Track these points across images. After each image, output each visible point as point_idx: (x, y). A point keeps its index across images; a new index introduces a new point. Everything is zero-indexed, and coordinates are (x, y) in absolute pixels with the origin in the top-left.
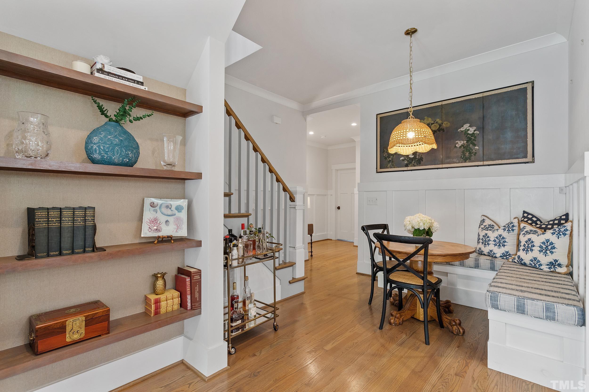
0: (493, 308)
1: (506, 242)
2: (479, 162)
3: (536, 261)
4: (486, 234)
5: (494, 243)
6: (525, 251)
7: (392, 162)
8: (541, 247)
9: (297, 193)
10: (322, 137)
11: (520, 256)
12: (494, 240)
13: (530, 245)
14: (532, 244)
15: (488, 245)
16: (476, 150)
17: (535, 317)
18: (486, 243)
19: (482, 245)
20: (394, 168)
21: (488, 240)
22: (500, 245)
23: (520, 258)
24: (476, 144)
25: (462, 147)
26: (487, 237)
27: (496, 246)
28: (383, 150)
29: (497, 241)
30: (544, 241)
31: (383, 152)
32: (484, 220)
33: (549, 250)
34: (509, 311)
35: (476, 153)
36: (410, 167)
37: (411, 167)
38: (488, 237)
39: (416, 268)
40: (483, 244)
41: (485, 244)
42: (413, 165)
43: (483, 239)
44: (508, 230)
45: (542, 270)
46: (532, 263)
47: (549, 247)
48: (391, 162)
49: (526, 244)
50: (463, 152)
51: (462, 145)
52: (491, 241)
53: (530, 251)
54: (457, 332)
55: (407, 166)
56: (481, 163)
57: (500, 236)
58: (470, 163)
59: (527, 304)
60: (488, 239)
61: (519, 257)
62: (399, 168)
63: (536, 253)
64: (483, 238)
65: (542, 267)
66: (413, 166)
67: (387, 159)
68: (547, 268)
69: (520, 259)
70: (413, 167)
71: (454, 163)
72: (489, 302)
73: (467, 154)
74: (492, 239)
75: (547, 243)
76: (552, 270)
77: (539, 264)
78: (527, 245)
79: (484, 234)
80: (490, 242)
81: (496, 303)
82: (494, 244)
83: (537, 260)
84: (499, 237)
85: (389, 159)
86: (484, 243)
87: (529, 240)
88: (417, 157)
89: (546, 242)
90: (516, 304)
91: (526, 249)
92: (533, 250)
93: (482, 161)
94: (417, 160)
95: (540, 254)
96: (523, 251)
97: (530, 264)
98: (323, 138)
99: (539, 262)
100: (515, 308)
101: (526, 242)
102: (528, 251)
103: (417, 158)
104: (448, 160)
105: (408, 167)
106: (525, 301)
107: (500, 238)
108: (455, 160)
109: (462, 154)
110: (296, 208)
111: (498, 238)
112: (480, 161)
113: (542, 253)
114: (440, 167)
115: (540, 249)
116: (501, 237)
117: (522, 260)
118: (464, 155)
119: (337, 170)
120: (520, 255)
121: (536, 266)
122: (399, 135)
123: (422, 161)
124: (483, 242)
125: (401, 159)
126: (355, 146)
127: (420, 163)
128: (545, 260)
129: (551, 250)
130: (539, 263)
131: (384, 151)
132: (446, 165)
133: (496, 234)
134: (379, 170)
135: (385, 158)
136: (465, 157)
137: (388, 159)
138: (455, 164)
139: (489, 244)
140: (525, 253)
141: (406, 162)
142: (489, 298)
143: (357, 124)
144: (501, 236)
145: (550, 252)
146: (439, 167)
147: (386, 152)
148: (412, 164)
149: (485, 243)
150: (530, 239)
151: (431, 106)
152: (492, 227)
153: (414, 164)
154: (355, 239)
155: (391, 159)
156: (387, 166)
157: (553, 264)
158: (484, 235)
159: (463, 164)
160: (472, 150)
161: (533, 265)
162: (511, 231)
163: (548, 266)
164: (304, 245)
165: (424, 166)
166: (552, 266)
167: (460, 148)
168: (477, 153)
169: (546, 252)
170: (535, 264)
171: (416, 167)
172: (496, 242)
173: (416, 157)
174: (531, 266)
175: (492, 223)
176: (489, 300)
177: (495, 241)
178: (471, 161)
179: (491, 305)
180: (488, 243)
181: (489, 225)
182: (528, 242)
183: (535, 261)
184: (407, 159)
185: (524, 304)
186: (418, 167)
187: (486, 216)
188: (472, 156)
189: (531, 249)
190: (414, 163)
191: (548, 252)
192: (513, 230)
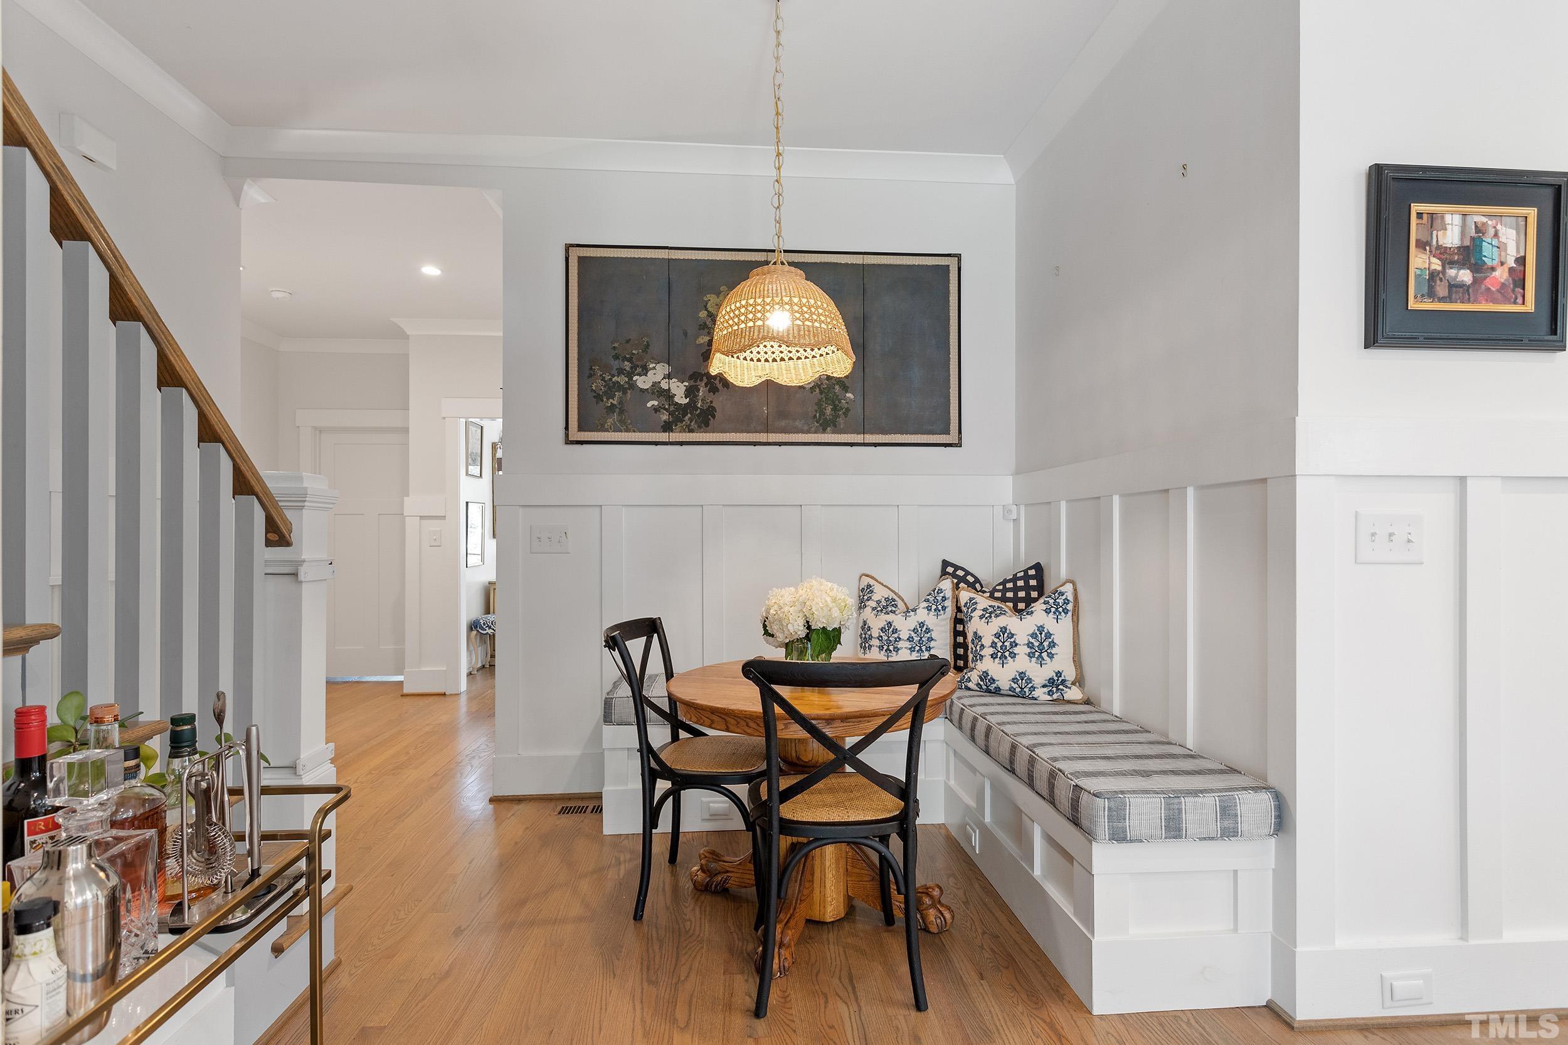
0: (1114, 841)
1: (933, 639)
2: (855, 435)
3: (1024, 681)
4: (889, 622)
5: (908, 644)
6: (998, 659)
7: (622, 412)
8: (1030, 645)
9: (306, 504)
10: (276, 295)
11: (987, 674)
12: (910, 637)
13: (1007, 644)
14: (1012, 640)
15: (896, 651)
16: (847, 403)
17: (1201, 839)
18: (891, 648)
19: (880, 653)
20: (627, 430)
21: (896, 639)
22: (921, 649)
23: (989, 677)
24: (848, 387)
25: (817, 390)
26: (891, 630)
27: (913, 653)
28: (591, 369)
29: (916, 639)
30: (1035, 630)
31: (590, 376)
32: (869, 586)
33: (1046, 651)
34: (1150, 839)
35: (848, 410)
36: (677, 434)
37: (680, 432)
38: (895, 631)
39: (811, 756)
40: (882, 650)
41: (888, 650)
42: (688, 426)
43: (881, 637)
44: (935, 610)
45: (1036, 699)
46: (1015, 686)
47: (1046, 644)
48: (617, 410)
49: (996, 640)
50: (819, 404)
51: (817, 384)
52: (903, 640)
53: (1009, 658)
54: (940, 925)
55: (667, 428)
56: (859, 438)
57: (922, 624)
58: (836, 435)
59: (1185, 810)
60: (896, 635)
61: (985, 675)
62: (643, 434)
63: (1022, 662)
64: (882, 634)
65: (1036, 694)
66: (687, 430)
67: (605, 399)
68: (1045, 693)
69: (987, 681)
70: (688, 434)
71: (798, 432)
72: (1104, 825)
73: (829, 410)
74: (904, 635)
75: (1041, 634)
76: (1055, 696)
77: (1030, 688)
78: (999, 644)
79: (882, 624)
80: (900, 644)
81: (1120, 825)
82: (910, 649)
83: (1026, 678)
84: (919, 629)
85: (611, 400)
86: (885, 647)
87: (1004, 630)
88: (699, 406)
89: (1038, 633)
90: (1163, 815)
91: (999, 654)
92: (1015, 654)
93: (860, 433)
94: (697, 413)
95: (1030, 662)
96: (994, 658)
97: (1011, 689)
98: (278, 298)
99: (1031, 683)
100: (1161, 826)
101: (997, 636)
102: (1006, 658)
103: (698, 408)
104: (783, 423)
105: (671, 434)
106: (1181, 803)
107: (921, 630)
108: (798, 424)
109: (816, 408)
110: (302, 577)
111: (918, 631)
112: (858, 433)
113: (1034, 660)
114: (761, 441)
115: (1029, 650)
116: (924, 629)
117: (993, 681)
118: (822, 413)
119: (320, 431)
120: (988, 670)
121: (1025, 692)
122: (751, 312)
123: (714, 417)
124: (882, 646)
125: (649, 405)
126: (408, 354)
127: (707, 425)
128: (1040, 674)
129: (1049, 651)
130: (1030, 685)
131: (592, 372)
132: (778, 435)
133: (913, 621)
134: (575, 435)
135: (594, 397)
136: (822, 417)
137: (608, 399)
138: (800, 435)
139: (898, 649)
140: (999, 663)
141: (665, 417)
142: (1104, 816)
143: (442, 271)
144: (923, 626)
145: (1048, 656)
146: (758, 441)
147: (601, 375)
148: (684, 423)
149: (888, 646)
150: (1006, 629)
151: (737, 259)
152: (893, 603)
153: (690, 425)
154: (406, 670)
155: (615, 402)
156: (602, 425)
157: (1055, 683)
158: (885, 625)
159: (820, 435)
160: (840, 402)
161: (1018, 690)
162: (942, 612)
163: (1046, 690)
164: (332, 745)
165: (718, 434)
166: (1053, 688)
167: (812, 393)
168: (850, 410)
169: (1040, 656)
170: (1021, 688)
171: (694, 434)
172: (912, 641)
173: (694, 404)
174: (1012, 693)
175: (892, 595)
176: (1104, 822)
177: (910, 639)
178: (837, 431)
179: (1109, 834)
180: (894, 648)
181: (887, 599)
182: (1002, 636)
183: (1022, 680)
184: (667, 407)
185: (1180, 810)
186: (701, 434)
187: (872, 578)
188: (838, 416)
189: (1011, 653)
190: (691, 420)
191: (1044, 655)
192: (944, 608)
